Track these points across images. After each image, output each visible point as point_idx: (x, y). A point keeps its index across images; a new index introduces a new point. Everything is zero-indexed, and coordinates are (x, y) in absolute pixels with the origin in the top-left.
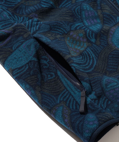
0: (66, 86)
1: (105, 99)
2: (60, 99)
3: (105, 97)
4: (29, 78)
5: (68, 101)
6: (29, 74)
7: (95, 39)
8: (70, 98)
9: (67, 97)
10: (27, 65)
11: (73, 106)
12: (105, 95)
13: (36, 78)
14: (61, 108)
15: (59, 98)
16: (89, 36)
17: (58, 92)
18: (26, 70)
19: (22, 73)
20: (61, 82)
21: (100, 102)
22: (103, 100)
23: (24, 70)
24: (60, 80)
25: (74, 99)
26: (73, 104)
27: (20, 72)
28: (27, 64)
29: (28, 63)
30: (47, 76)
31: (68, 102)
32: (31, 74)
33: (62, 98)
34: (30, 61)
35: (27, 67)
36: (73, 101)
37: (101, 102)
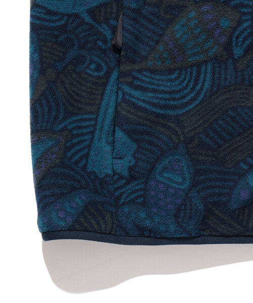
0: (102, 110)
1: (141, 190)
2: (70, 124)
3: (142, 186)
4: (50, 44)
5: (79, 139)
6: (57, 37)
7: (244, 51)
8: (86, 138)
9: (85, 131)
10: (66, 18)
11: (76, 153)
12: (146, 183)
13: (61, 55)
14: (50, 144)
15: (69, 121)
16: (238, 38)
17: (80, 109)
18: (56, 27)
19: (46, 24)
20: (102, 95)
21: (128, 187)
22: (137, 188)
23: (54, 21)
24: (104, 90)
25: (89, 147)
26: (79, 151)
27: (44, 20)
28: (68, 15)
29: (70, 15)
30: (89, 64)
31: (75, 141)
32: (60, 39)
33: (74, 125)
34: (76, 16)
35: (63, 22)
36: (85, 148)
37: (129, 189)
